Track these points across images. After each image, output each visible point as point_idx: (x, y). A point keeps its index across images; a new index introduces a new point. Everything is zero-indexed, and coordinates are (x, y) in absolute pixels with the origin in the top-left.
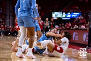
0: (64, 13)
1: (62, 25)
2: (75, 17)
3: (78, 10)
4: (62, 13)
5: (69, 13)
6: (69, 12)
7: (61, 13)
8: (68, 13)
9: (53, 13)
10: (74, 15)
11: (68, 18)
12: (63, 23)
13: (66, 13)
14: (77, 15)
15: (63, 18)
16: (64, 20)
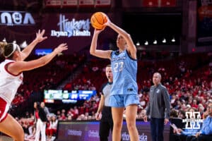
0: (66, 92)
1: (61, 113)
2: (85, 98)
3: (90, 86)
4: (63, 92)
5: (75, 92)
6: (74, 90)
7: (61, 91)
8: (73, 92)
9: (45, 92)
10: (83, 96)
11: (73, 101)
12: (63, 109)
13: (70, 92)
14: (89, 94)
15: (64, 101)
16: (66, 104)
